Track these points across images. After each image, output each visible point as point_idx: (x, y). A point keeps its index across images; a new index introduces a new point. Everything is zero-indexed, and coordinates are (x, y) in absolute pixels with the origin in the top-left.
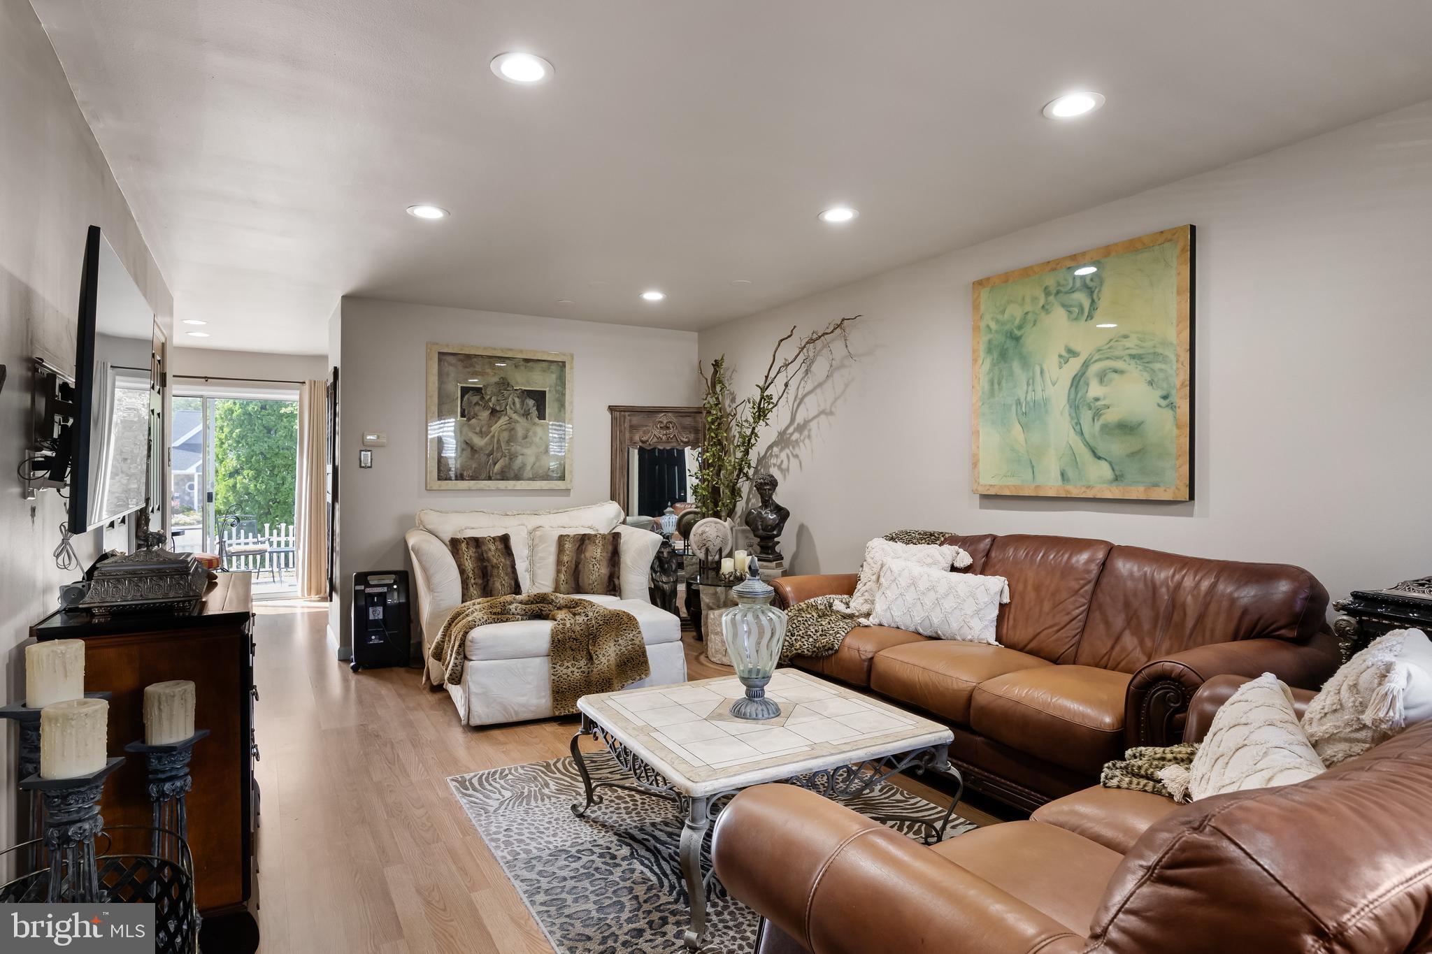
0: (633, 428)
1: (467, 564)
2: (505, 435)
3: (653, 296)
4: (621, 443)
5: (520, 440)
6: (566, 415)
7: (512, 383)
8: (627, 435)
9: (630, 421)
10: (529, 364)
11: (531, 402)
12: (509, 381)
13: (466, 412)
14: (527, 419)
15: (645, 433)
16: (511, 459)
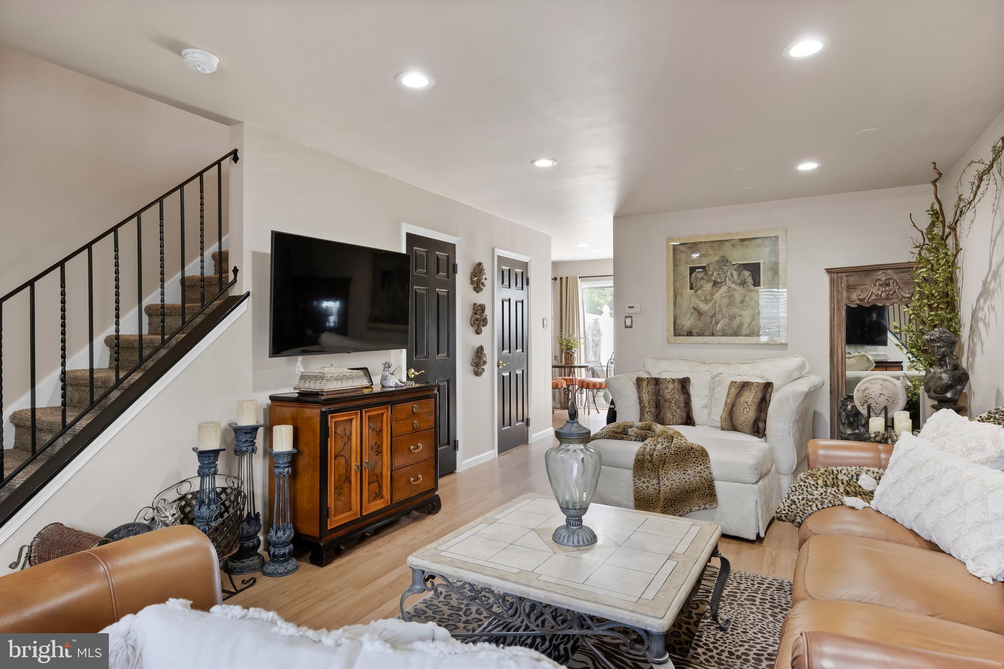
0: (850, 288)
1: (644, 396)
2: (725, 301)
3: (808, 166)
4: (838, 302)
5: (738, 304)
6: (780, 281)
7: (730, 259)
8: (845, 294)
9: (847, 281)
10: (744, 243)
11: (747, 273)
12: (728, 259)
13: (694, 285)
14: (743, 286)
15: (862, 291)
16: (730, 320)
